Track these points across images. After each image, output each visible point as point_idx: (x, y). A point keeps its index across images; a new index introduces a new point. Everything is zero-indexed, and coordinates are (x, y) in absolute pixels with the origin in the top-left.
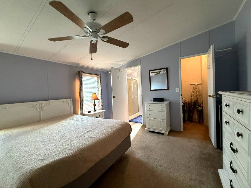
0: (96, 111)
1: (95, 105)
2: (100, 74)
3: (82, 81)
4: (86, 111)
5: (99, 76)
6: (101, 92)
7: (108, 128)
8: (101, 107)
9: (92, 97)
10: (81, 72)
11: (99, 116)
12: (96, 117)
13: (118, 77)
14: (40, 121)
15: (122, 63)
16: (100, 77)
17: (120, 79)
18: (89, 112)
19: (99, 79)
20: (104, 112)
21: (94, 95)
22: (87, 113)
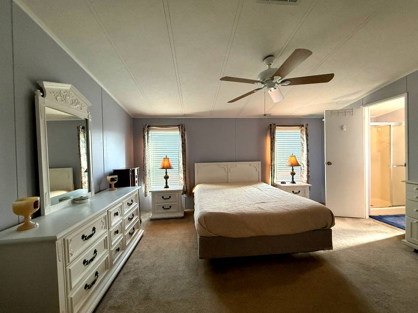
0: (295, 183)
1: (293, 174)
2: (307, 125)
3: (274, 137)
4: (279, 180)
5: (304, 128)
6: (307, 154)
7: (288, 206)
8: (305, 178)
9: (290, 161)
10: (273, 126)
11: (299, 191)
12: (293, 192)
13: (342, 126)
14: (228, 182)
15: (354, 98)
16: (306, 128)
17: (345, 130)
18: (282, 183)
19: (305, 133)
20: (308, 188)
21: (293, 159)
22: (279, 184)
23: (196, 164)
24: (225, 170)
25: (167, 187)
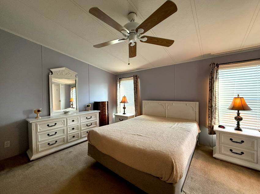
23: (143, 101)
24: (164, 107)
25: (124, 114)
